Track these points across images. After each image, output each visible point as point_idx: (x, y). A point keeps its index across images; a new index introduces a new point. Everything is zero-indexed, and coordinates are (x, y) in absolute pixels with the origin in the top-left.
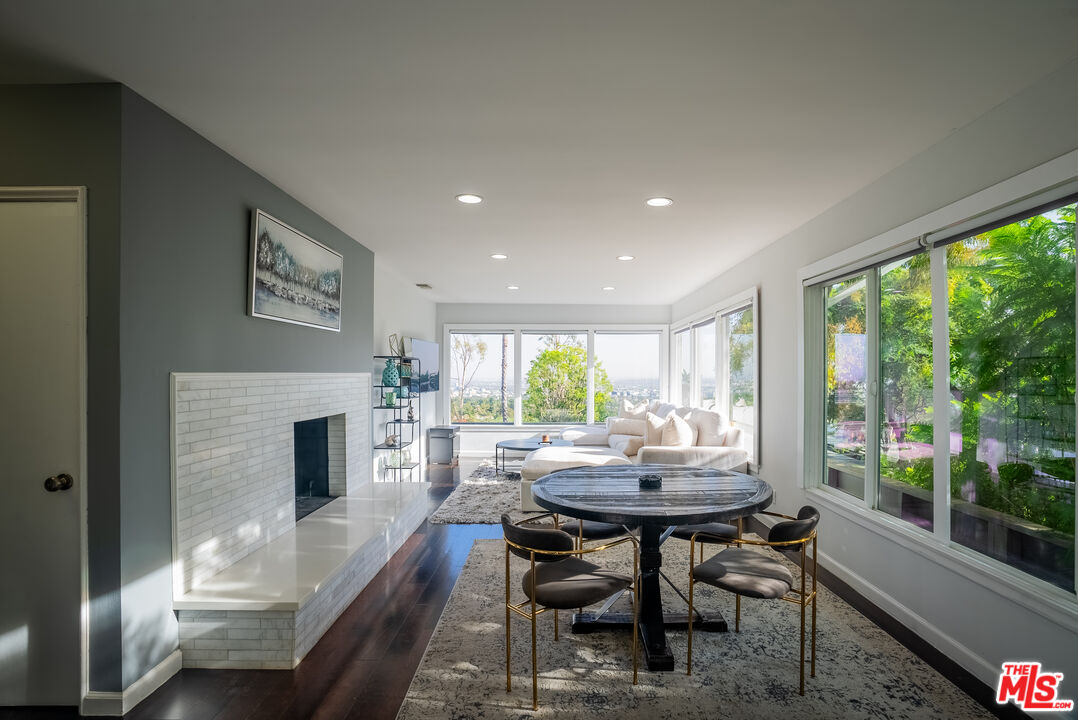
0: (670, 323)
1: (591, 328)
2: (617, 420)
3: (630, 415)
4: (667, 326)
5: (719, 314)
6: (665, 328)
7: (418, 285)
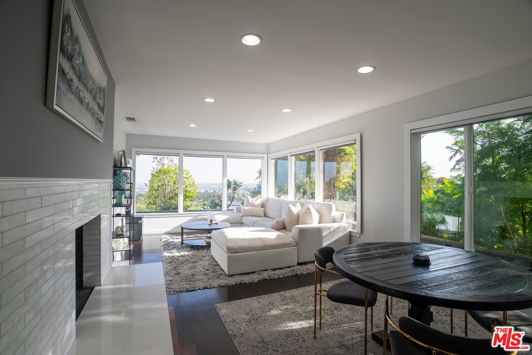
0: (268, 153)
1: (225, 154)
2: (246, 208)
3: (253, 205)
4: (266, 155)
5: (319, 149)
6: (266, 156)
7: (127, 118)
